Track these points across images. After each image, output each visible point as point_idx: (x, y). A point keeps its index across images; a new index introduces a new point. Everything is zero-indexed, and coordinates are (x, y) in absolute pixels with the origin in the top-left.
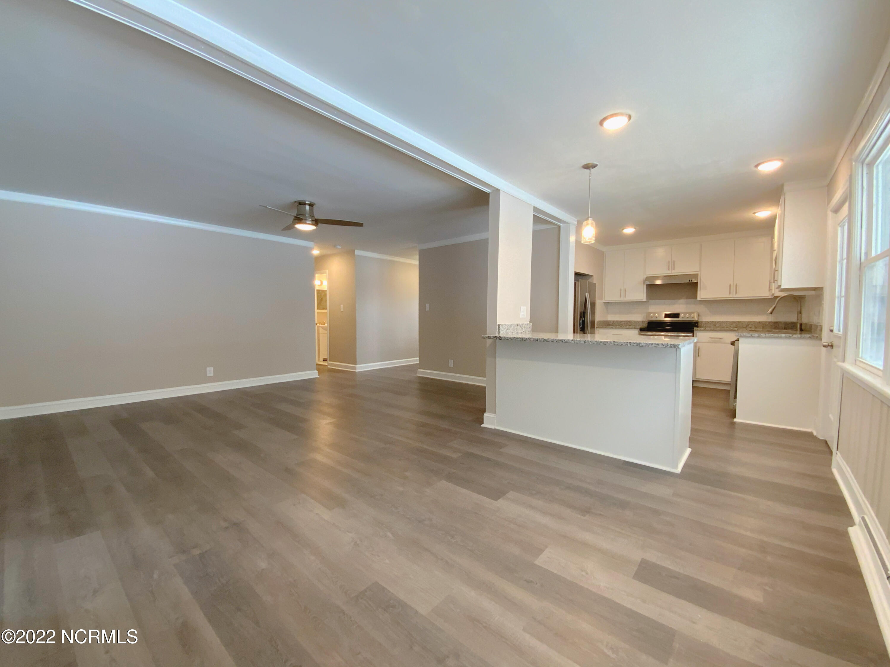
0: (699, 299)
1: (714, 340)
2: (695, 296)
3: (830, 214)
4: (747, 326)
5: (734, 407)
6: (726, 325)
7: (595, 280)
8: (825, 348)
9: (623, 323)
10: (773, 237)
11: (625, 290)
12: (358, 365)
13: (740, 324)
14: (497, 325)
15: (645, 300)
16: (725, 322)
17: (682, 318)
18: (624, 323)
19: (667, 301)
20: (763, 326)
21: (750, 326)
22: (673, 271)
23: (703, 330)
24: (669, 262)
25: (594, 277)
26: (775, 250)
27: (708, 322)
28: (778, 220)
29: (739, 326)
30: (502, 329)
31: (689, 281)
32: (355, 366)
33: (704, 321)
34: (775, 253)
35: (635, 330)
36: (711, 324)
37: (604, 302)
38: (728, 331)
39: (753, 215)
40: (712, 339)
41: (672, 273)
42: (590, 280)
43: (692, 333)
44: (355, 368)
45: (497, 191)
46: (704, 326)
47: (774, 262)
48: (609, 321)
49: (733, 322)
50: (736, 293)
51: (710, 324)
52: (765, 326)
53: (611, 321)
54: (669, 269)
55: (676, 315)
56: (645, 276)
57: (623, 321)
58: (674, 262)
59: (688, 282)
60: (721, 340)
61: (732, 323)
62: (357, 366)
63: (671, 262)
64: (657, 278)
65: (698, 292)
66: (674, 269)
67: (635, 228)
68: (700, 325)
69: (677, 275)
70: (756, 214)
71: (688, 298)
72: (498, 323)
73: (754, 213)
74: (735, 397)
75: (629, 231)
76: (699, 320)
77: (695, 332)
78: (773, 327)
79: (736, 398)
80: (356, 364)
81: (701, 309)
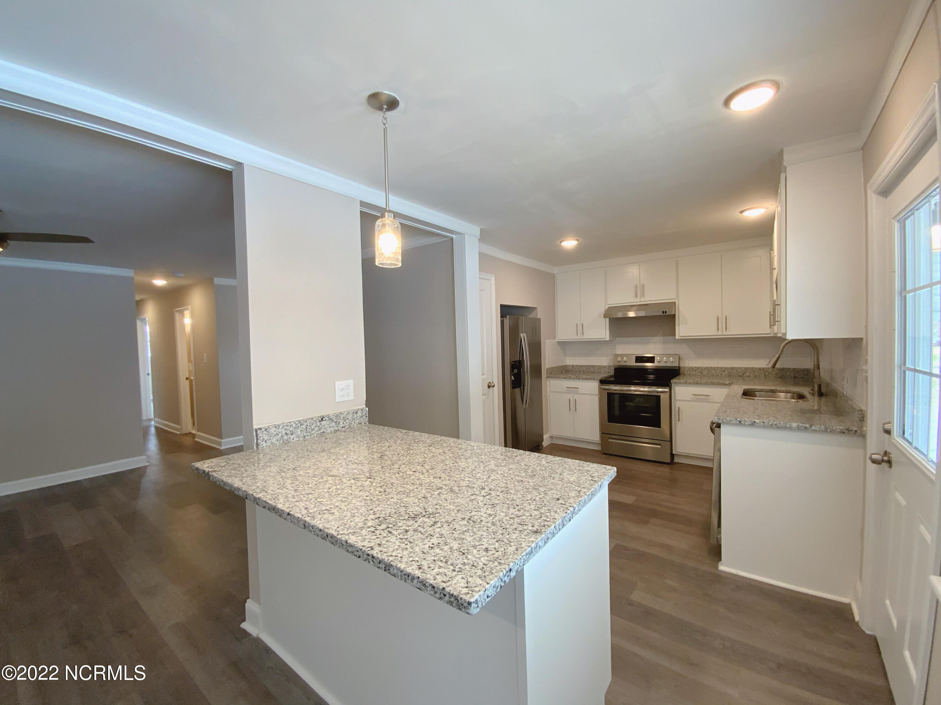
0: (677, 337)
1: (697, 398)
2: (673, 333)
3: (873, 199)
4: (743, 374)
5: (718, 541)
6: (716, 373)
7: (540, 314)
8: (874, 465)
9: (584, 368)
10: (771, 249)
11: (583, 326)
12: (224, 439)
13: (734, 371)
14: (254, 430)
15: (608, 339)
16: (714, 367)
17: (658, 363)
18: (586, 368)
19: (638, 339)
20: (765, 374)
21: (748, 374)
22: (642, 299)
23: (683, 383)
24: (636, 287)
25: (538, 310)
26: (775, 269)
27: (692, 368)
28: (777, 220)
29: (733, 374)
30: (266, 438)
31: (663, 312)
32: (219, 440)
33: (687, 367)
34: (775, 272)
35: (593, 381)
36: (697, 371)
37: (557, 342)
38: (717, 384)
39: (740, 215)
40: (696, 397)
41: (642, 302)
42: (532, 315)
43: (669, 388)
44: (220, 444)
45: (239, 165)
46: (688, 373)
47: (775, 285)
48: (568, 365)
49: (725, 368)
50: (726, 330)
51: (695, 371)
52: (767, 374)
53: (569, 366)
54: (636, 296)
55: (651, 359)
56: (607, 306)
57: (584, 366)
58: (643, 286)
59: (662, 314)
60: (708, 397)
61: (724, 370)
62: (223, 441)
63: (639, 286)
64: (630, 307)
65: (677, 328)
66: (643, 295)
67: (578, 240)
68: (683, 372)
69: (647, 305)
70: (745, 214)
71: (664, 335)
72: (255, 427)
73: (742, 212)
74: (719, 525)
75: (569, 244)
76: (681, 365)
77: (673, 385)
78: (779, 375)
79: (721, 527)
80: (221, 438)
81: (682, 350)
